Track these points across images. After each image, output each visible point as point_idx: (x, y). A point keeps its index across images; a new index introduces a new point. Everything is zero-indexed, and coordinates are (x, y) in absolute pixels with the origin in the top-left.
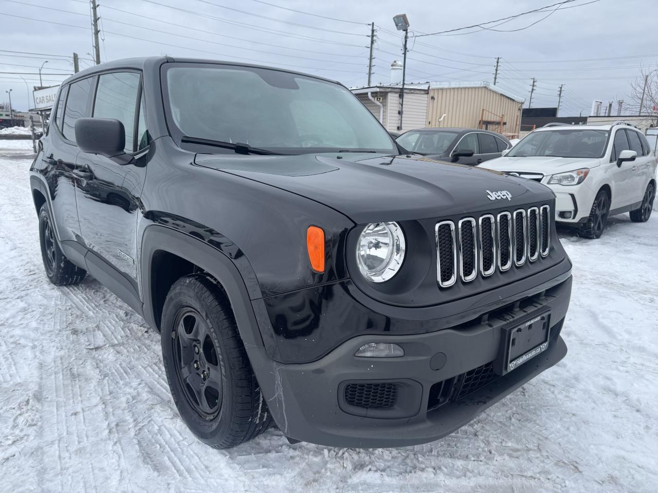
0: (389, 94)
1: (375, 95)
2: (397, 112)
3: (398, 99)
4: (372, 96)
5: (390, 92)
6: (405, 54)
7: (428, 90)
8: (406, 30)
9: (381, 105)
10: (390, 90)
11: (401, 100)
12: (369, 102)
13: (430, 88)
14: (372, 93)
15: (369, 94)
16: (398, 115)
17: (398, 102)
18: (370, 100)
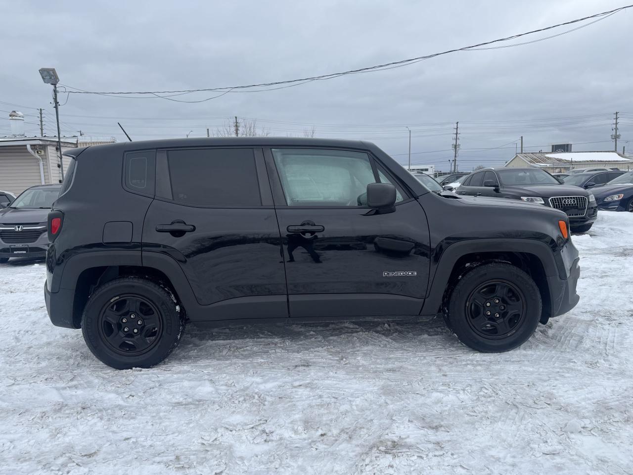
0: (49, 147)
1: (33, 147)
2: (56, 165)
3: (55, 152)
4: (32, 149)
5: (50, 145)
6: (56, 107)
7: (77, 144)
8: (55, 85)
9: (41, 158)
10: (49, 143)
11: (59, 153)
12: (28, 154)
13: (79, 142)
14: (31, 145)
15: (29, 147)
16: (58, 168)
17: (56, 155)
18: (29, 152)
